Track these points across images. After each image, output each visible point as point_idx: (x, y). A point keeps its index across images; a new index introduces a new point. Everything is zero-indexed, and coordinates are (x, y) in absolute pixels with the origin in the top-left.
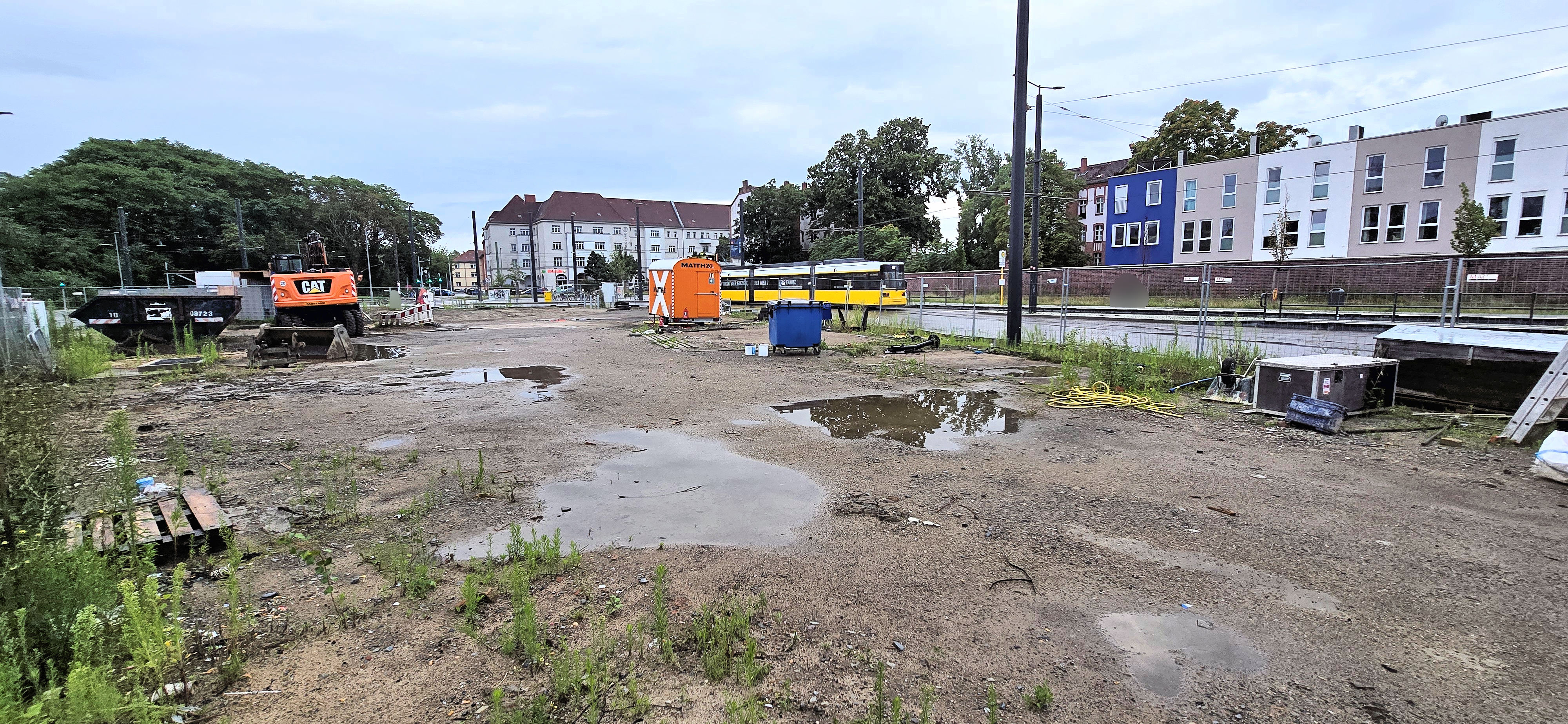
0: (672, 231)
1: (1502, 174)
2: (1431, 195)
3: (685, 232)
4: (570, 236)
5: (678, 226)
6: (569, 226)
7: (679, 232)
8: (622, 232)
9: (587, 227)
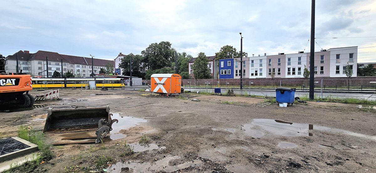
0: (84, 66)
1: (289, 64)
2: (279, 67)
3: (89, 66)
4: (46, 66)
5: (86, 64)
6: (45, 62)
7: (86, 66)
8: (67, 65)
9: (53, 63)
